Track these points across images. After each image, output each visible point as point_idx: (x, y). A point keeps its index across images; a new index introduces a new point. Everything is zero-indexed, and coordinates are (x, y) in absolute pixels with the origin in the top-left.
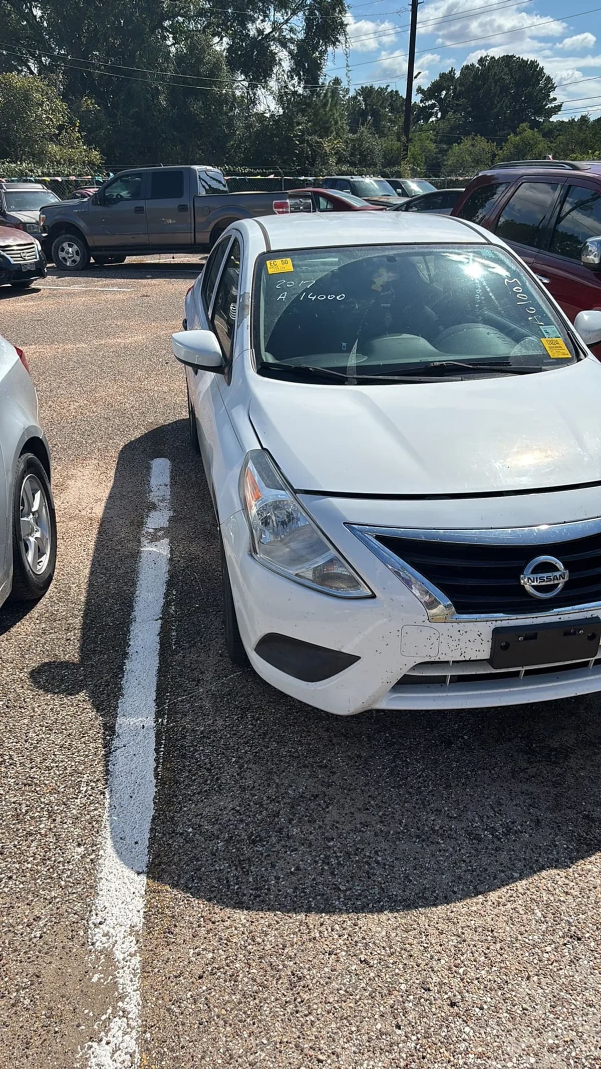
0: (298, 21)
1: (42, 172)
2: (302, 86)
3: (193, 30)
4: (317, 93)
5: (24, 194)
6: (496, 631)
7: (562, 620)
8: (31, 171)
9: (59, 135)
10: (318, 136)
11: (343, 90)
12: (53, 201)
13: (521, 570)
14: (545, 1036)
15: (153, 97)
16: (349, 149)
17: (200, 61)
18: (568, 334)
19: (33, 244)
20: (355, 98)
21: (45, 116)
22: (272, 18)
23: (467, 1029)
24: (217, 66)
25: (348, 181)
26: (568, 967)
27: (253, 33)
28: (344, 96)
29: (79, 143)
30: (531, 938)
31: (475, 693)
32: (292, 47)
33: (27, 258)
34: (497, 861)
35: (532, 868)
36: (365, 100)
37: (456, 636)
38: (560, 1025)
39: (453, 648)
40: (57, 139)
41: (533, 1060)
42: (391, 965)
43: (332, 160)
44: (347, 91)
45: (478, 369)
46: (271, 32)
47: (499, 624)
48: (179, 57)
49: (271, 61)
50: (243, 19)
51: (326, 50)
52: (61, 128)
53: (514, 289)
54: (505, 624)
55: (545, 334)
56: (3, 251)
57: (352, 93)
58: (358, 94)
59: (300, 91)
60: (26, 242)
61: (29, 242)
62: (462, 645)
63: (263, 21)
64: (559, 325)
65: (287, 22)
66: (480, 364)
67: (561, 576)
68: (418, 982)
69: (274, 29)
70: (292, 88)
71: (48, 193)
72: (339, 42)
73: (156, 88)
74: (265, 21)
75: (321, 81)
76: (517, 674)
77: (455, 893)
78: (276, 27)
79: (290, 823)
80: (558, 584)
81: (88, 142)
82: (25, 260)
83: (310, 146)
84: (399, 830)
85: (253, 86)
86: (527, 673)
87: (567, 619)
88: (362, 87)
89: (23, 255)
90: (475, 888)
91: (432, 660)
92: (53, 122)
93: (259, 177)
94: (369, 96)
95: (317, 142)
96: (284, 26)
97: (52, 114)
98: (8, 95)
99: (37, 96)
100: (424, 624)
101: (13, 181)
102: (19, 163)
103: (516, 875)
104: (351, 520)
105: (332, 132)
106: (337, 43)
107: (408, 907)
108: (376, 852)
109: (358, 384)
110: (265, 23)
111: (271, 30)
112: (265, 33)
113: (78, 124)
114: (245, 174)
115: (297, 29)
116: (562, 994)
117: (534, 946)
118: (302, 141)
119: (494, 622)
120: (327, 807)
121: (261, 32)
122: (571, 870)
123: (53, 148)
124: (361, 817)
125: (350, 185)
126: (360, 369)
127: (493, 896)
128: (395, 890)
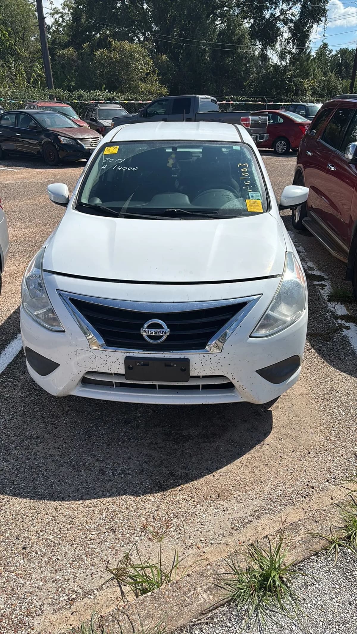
0: (297, 9)
1: (124, 98)
2: (295, 48)
3: (232, 15)
4: (303, 53)
5: (109, 111)
6: (127, 358)
7: (165, 357)
8: (118, 97)
9: (146, 77)
10: (301, 78)
11: (328, 51)
12: (124, 114)
13: (142, 326)
14: (57, 574)
15: (202, 55)
16: (321, 86)
17: (233, 33)
18: (267, 198)
19: (99, 138)
20: (336, 55)
21: (140, 67)
22: (281, 7)
23: (22, 561)
24: (243, 36)
25: (304, 106)
26: (97, 544)
27: (267, 16)
28: (329, 54)
29: (156, 82)
30: (90, 526)
31: (126, 393)
32: (291, 25)
33: (93, 146)
34: (104, 486)
35: (121, 492)
36: (342, 57)
37: (105, 358)
38: (69, 571)
39: (103, 365)
40: (144, 79)
41: (41, 583)
42: (9, 524)
43: (309, 93)
44: (331, 51)
45: (193, 215)
46: (279, 16)
47: (128, 355)
48: (222, 32)
49: (277, 32)
50: (261, 9)
51: (312, 26)
52: (147, 74)
53: (242, 170)
54: (132, 355)
55: (250, 197)
56: (81, 141)
57: (334, 53)
58: (338, 53)
59: (294, 51)
60: (94, 137)
61: (96, 137)
62: (108, 364)
63: (275, 9)
64: (262, 192)
65: (290, 9)
66: (194, 212)
67: (165, 332)
68: (16, 534)
69: (281, 14)
70: (288, 49)
71: (122, 110)
72: (322, 21)
73: (205, 49)
74: (276, 9)
75: (307, 45)
76: (154, 387)
77: (69, 496)
78: (283, 12)
79: (15, 448)
80: (162, 336)
81: (162, 82)
82: (92, 146)
83: (295, 84)
84: (66, 461)
85: (264, 48)
86: (161, 387)
87: (168, 357)
88: (341, 49)
89: (91, 144)
90: (82, 496)
91: (94, 370)
92: (144, 70)
93: (260, 103)
94: (344, 55)
95: (300, 82)
96: (288, 12)
97: (144, 66)
98: (121, 54)
99: (137, 55)
100: (87, 349)
101: (107, 103)
102: (112, 93)
103: (108, 494)
104: (60, 288)
105: (311, 76)
106: (320, 22)
107: (40, 499)
108: (46, 470)
109: (125, 218)
110: (276, 10)
111: (279, 14)
112: (276, 16)
113: (157, 72)
114: (242, 101)
115: (296, 14)
116: (83, 556)
117: (88, 530)
118: (290, 81)
119: (125, 353)
120: (40, 444)
121: (272, 15)
122: (139, 498)
123: (142, 85)
124: (52, 451)
125: (305, 108)
126: (129, 210)
127: (87, 502)
128: (41, 490)
